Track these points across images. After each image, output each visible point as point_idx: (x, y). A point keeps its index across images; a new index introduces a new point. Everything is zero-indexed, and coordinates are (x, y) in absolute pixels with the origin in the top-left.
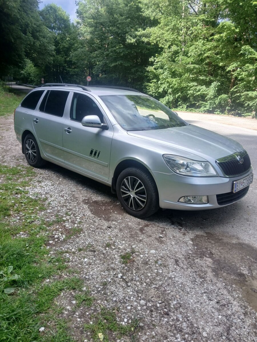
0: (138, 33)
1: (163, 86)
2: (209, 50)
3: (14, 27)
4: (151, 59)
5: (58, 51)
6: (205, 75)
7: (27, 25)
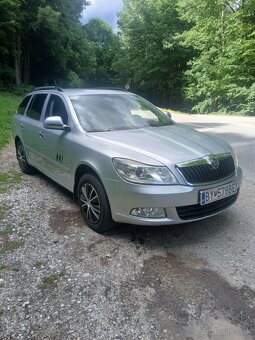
0: (175, 38)
1: (201, 90)
2: (248, 48)
3: (55, 41)
4: (189, 63)
5: (100, 63)
6: (246, 76)
7: (67, 39)
